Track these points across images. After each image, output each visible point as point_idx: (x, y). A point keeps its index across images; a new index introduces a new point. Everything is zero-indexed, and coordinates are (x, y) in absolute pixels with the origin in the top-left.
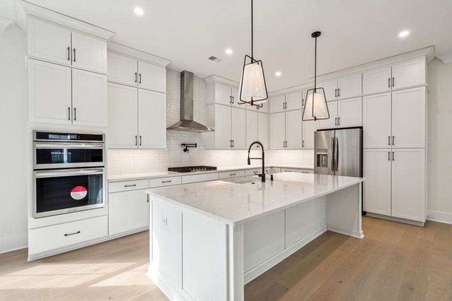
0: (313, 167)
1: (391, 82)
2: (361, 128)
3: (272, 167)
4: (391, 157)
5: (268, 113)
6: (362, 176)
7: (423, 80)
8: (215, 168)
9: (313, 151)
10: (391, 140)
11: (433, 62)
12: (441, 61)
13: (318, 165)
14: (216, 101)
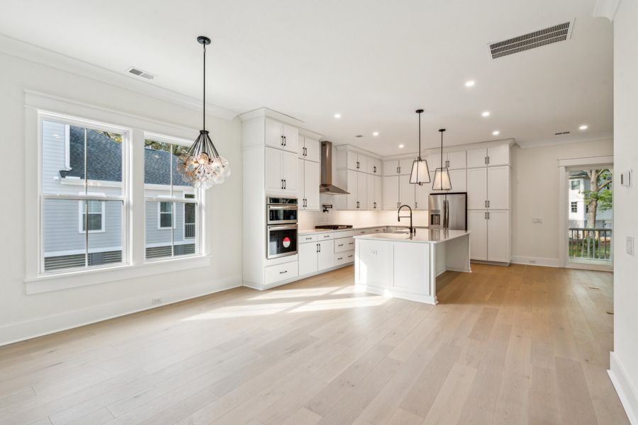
0: (427, 225)
1: (487, 160)
2: (466, 193)
3: (387, 227)
4: (487, 216)
5: (381, 176)
6: (466, 229)
7: (507, 162)
8: (351, 227)
9: (428, 211)
10: (487, 204)
11: (514, 146)
12: (519, 146)
13: (432, 223)
14: (349, 167)
